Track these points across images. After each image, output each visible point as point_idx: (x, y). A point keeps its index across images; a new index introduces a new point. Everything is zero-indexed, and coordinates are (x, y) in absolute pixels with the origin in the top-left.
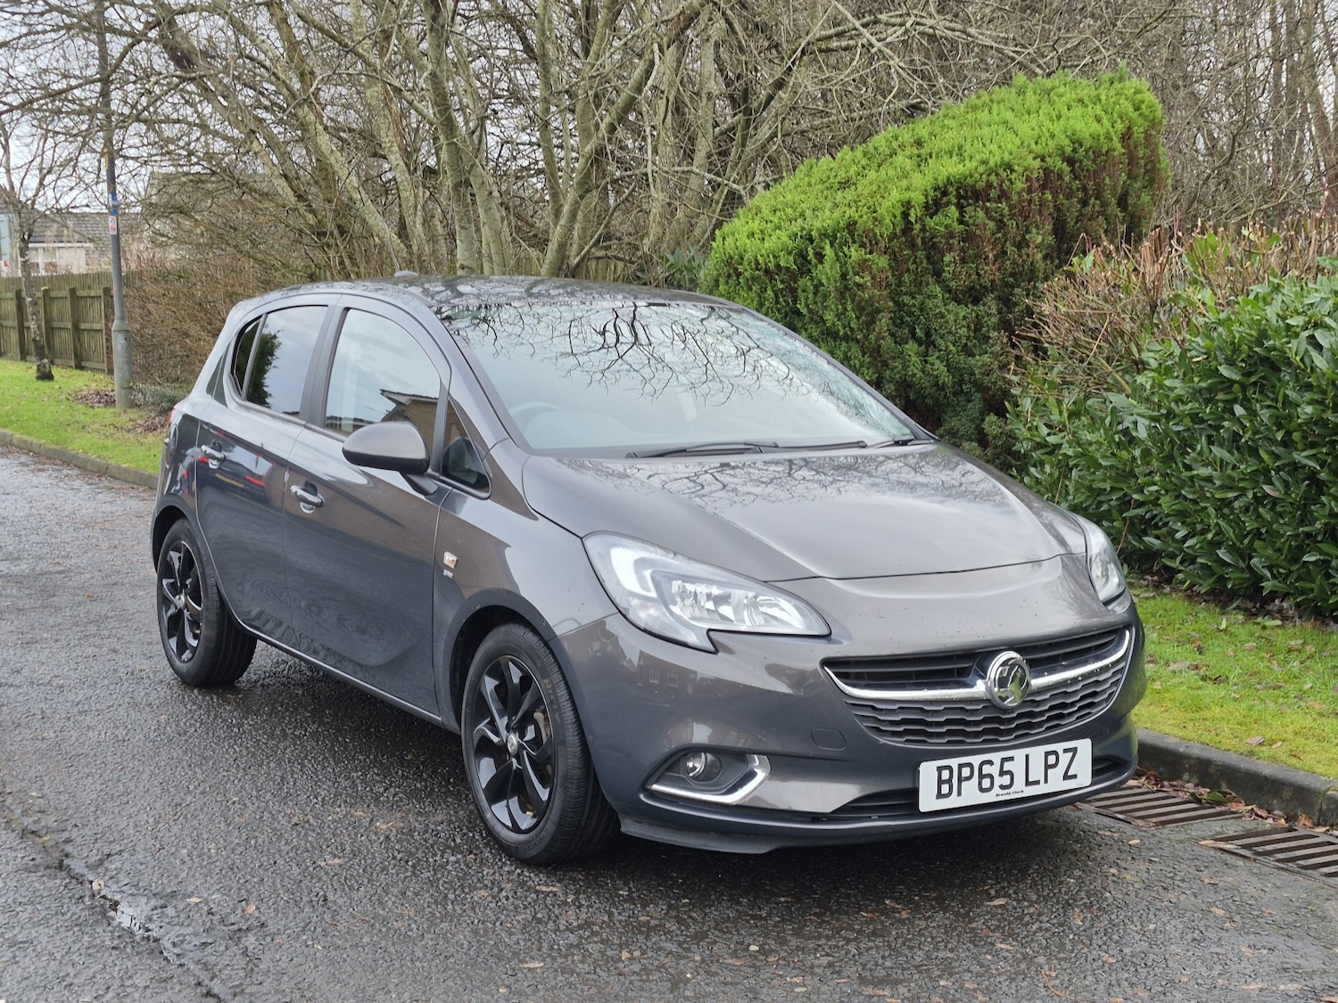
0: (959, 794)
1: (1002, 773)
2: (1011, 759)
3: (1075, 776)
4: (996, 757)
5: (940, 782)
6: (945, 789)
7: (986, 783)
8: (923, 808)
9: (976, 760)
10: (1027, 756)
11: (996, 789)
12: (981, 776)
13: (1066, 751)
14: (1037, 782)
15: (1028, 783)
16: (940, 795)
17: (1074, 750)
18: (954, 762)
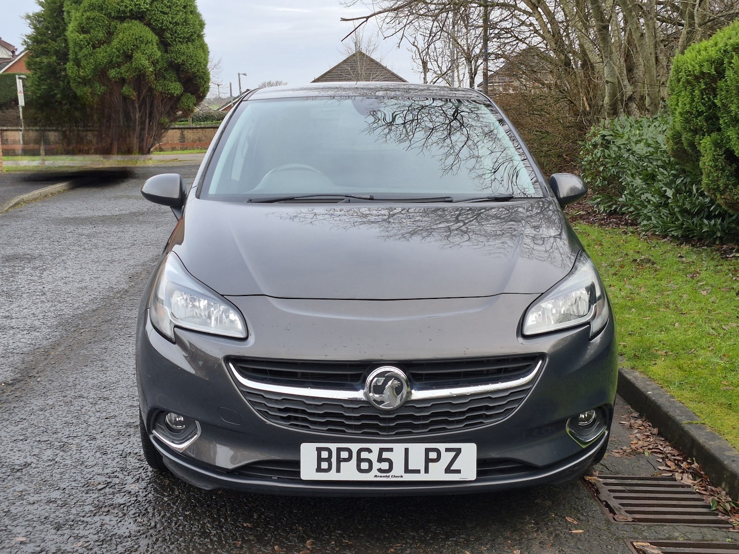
0: (338, 470)
1: (380, 460)
2: (391, 450)
3: (458, 471)
4: (375, 447)
5: (320, 460)
6: (324, 465)
7: (364, 465)
8: (304, 476)
9: (355, 447)
10: (407, 450)
11: (374, 472)
12: (360, 460)
13: (447, 450)
14: (418, 471)
15: (407, 470)
16: (319, 470)
17: (458, 451)
18: (333, 447)
